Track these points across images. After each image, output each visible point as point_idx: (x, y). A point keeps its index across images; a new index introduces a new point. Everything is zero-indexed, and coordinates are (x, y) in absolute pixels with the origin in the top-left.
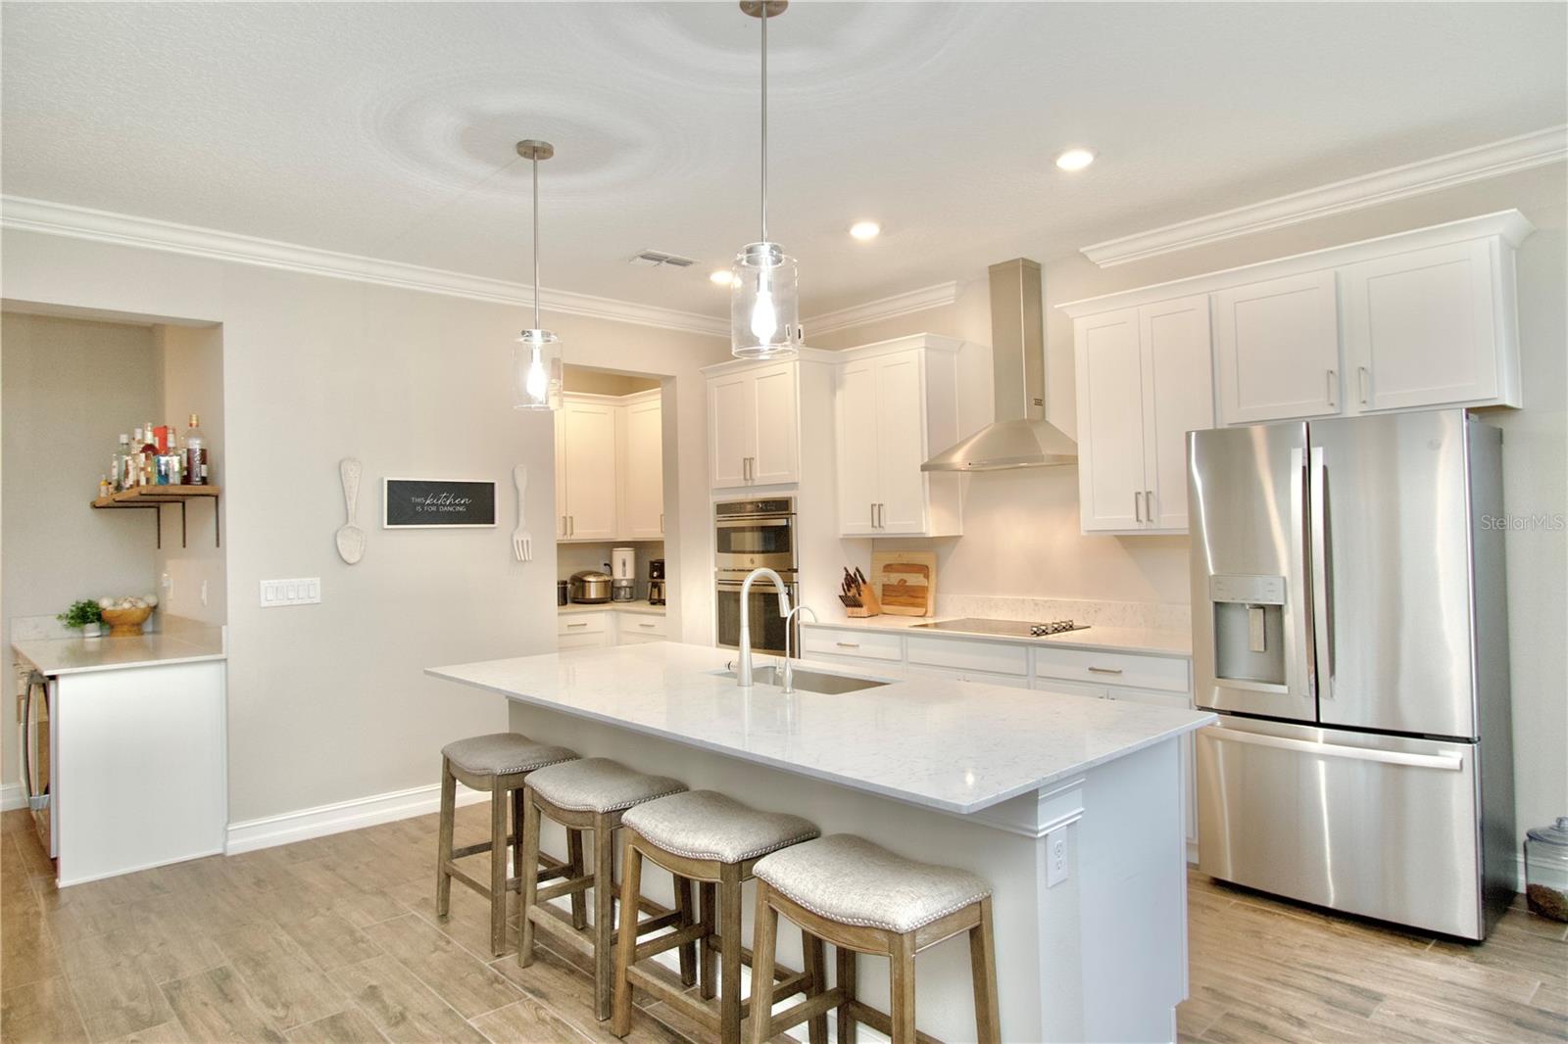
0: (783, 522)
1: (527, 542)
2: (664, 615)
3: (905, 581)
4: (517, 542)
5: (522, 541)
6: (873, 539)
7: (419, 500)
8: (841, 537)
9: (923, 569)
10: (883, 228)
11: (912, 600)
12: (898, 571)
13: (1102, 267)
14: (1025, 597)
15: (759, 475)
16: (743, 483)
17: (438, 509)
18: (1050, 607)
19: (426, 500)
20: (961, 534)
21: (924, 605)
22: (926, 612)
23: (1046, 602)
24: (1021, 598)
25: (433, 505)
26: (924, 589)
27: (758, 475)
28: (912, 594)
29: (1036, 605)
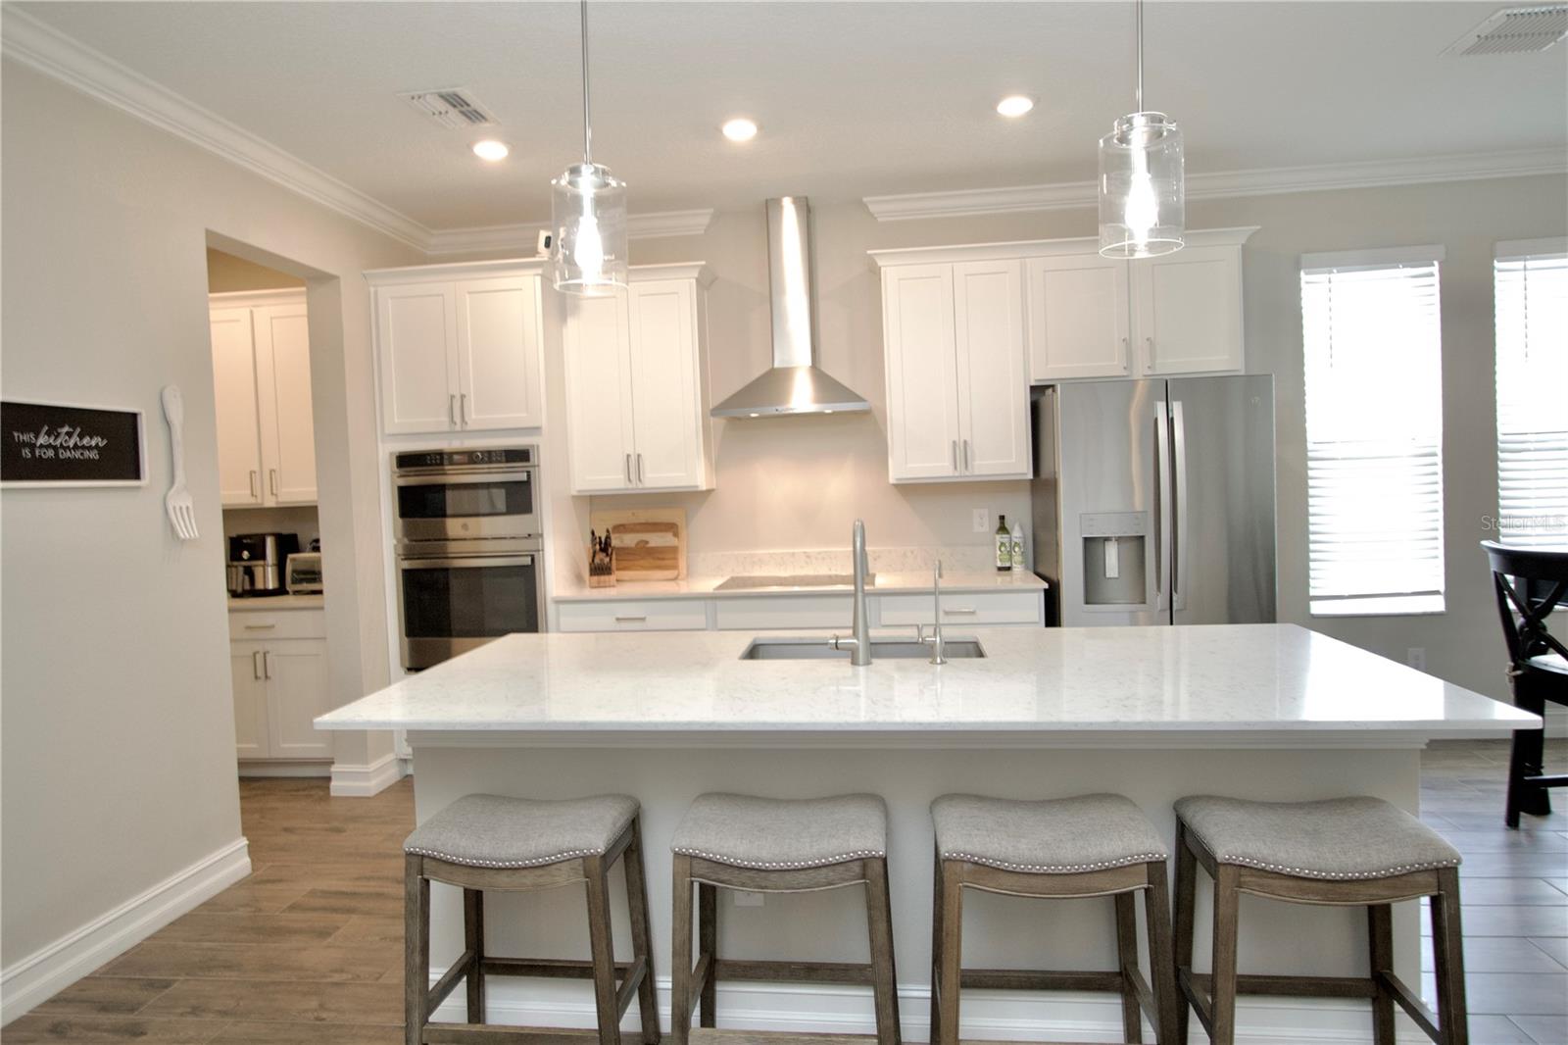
0: (523, 477)
1: (187, 508)
2: (322, 608)
3: (647, 542)
4: (174, 508)
5: (181, 508)
6: (591, 496)
7: (25, 437)
8: (575, 493)
9: (671, 528)
10: (760, 128)
11: (659, 563)
12: (638, 531)
13: (879, 220)
14: (796, 551)
15: (475, 418)
16: (446, 428)
17: (56, 454)
18: (823, 559)
19: (36, 438)
20: (714, 487)
21: (675, 567)
22: (678, 575)
23: (819, 553)
24: (791, 551)
25: (49, 446)
26: (674, 550)
27: (474, 416)
28: (660, 556)
29: (808, 557)
